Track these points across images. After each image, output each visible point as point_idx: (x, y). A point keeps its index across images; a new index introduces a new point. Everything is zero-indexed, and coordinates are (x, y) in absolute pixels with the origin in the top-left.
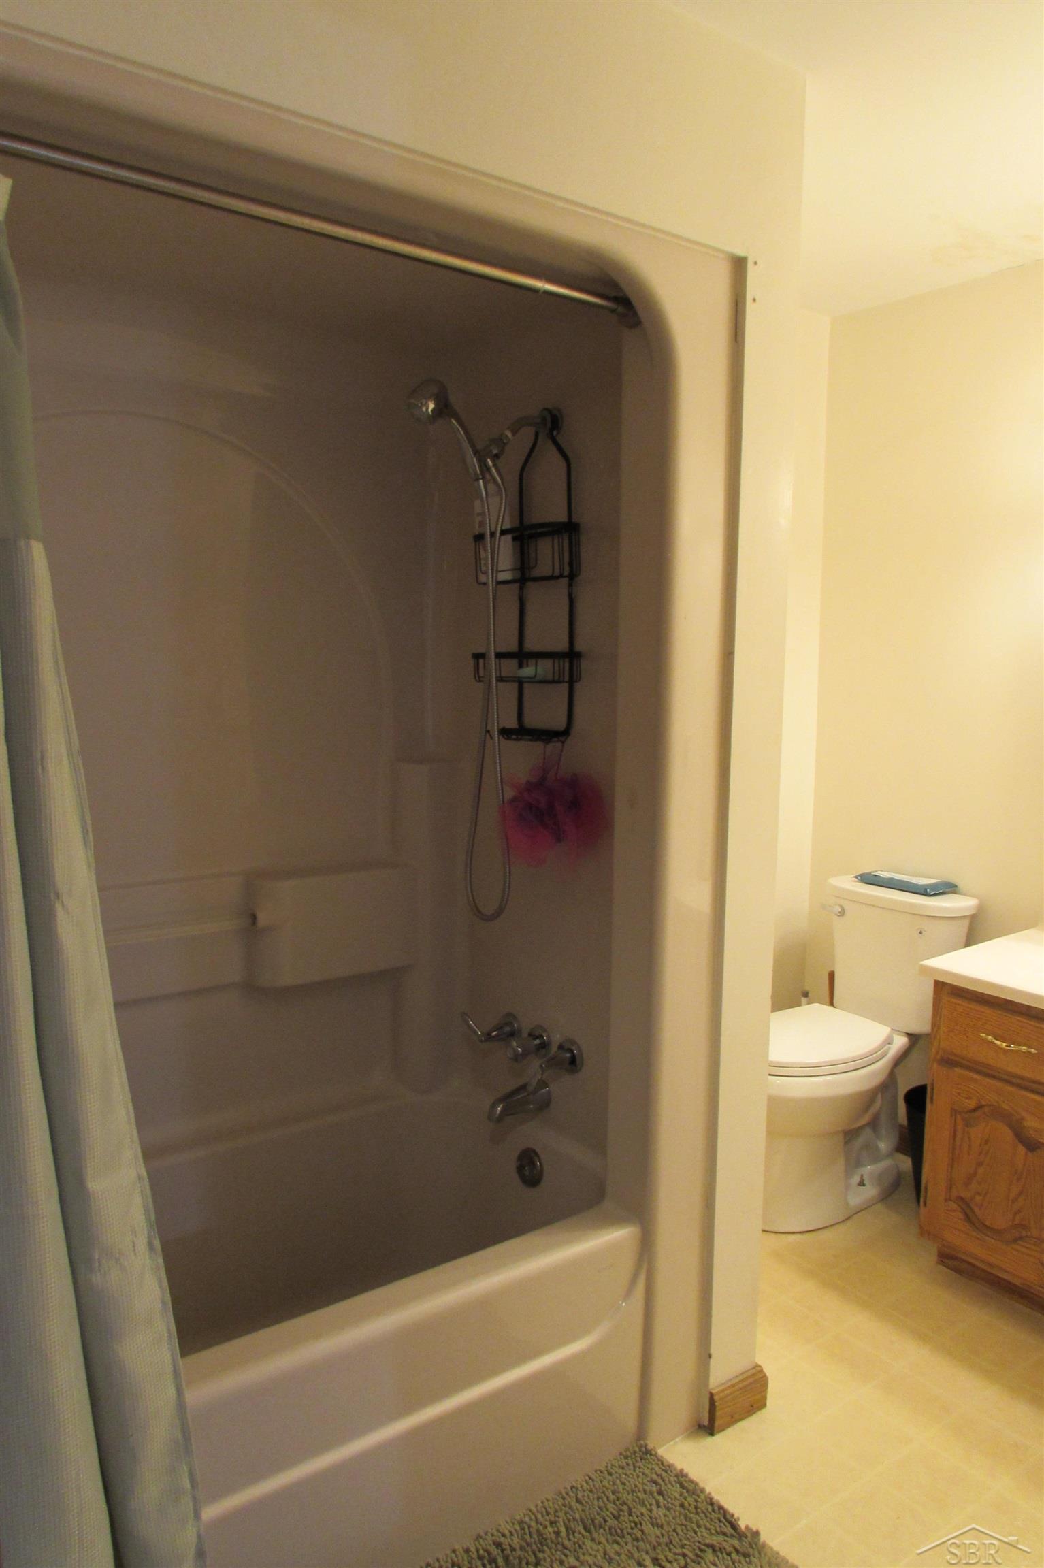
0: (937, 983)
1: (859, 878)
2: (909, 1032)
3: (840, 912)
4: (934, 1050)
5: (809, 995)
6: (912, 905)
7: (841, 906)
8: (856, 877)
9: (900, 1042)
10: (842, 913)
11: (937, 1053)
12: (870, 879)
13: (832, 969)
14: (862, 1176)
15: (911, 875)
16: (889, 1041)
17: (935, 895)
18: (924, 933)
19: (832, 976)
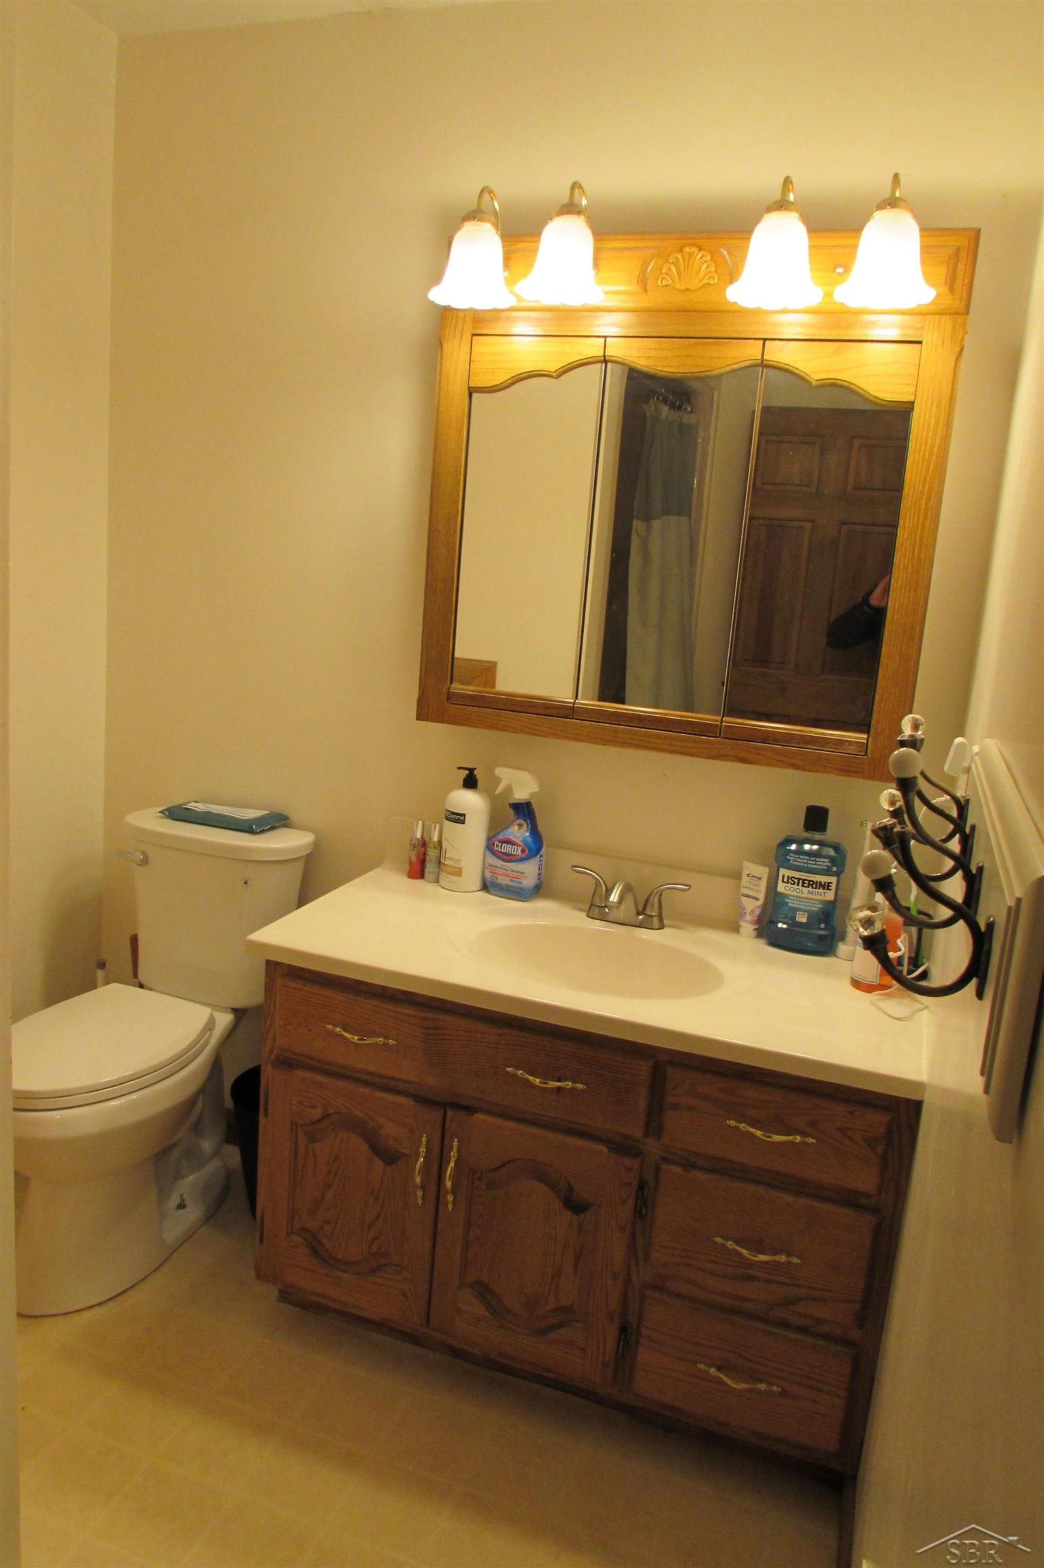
0: (269, 963)
1: (167, 813)
2: (234, 1007)
3: (141, 861)
4: (267, 1048)
5: (107, 965)
6: (233, 848)
7: (143, 853)
8: (161, 812)
9: (224, 1020)
10: (145, 861)
11: (271, 1051)
12: (179, 814)
13: (134, 933)
14: (182, 1195)
15: (230, 806)
16: (210, 1025)
17: (263, 832)
18: (249, 882)
19: (134, 940)
